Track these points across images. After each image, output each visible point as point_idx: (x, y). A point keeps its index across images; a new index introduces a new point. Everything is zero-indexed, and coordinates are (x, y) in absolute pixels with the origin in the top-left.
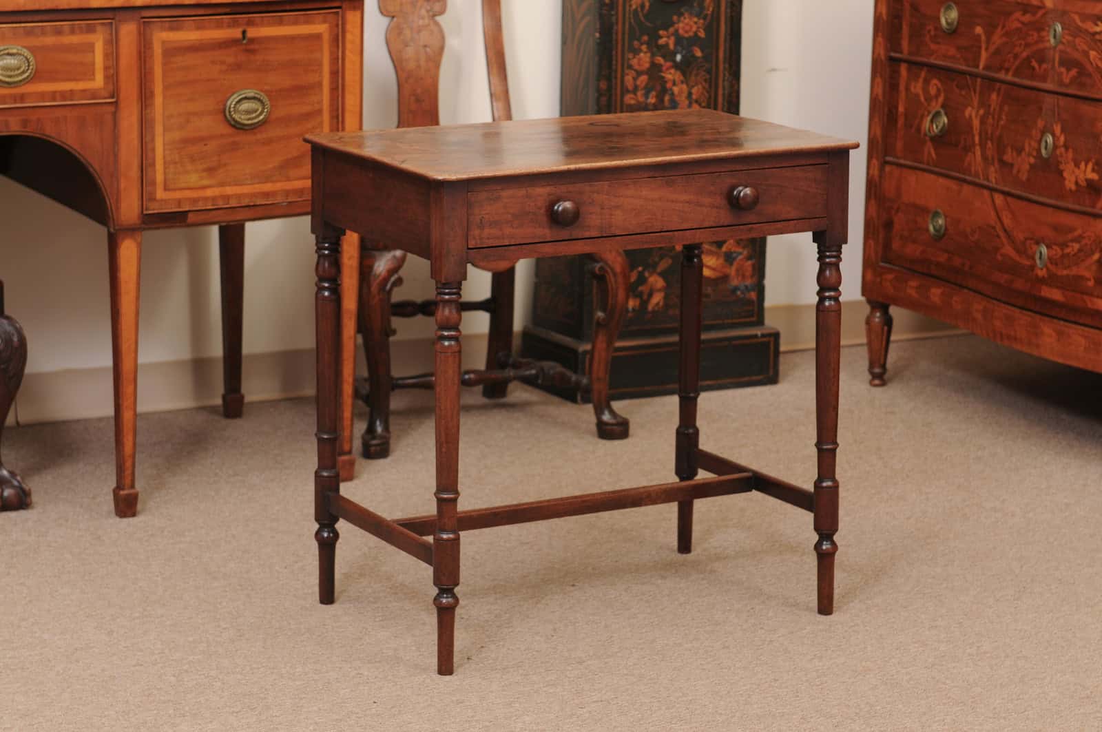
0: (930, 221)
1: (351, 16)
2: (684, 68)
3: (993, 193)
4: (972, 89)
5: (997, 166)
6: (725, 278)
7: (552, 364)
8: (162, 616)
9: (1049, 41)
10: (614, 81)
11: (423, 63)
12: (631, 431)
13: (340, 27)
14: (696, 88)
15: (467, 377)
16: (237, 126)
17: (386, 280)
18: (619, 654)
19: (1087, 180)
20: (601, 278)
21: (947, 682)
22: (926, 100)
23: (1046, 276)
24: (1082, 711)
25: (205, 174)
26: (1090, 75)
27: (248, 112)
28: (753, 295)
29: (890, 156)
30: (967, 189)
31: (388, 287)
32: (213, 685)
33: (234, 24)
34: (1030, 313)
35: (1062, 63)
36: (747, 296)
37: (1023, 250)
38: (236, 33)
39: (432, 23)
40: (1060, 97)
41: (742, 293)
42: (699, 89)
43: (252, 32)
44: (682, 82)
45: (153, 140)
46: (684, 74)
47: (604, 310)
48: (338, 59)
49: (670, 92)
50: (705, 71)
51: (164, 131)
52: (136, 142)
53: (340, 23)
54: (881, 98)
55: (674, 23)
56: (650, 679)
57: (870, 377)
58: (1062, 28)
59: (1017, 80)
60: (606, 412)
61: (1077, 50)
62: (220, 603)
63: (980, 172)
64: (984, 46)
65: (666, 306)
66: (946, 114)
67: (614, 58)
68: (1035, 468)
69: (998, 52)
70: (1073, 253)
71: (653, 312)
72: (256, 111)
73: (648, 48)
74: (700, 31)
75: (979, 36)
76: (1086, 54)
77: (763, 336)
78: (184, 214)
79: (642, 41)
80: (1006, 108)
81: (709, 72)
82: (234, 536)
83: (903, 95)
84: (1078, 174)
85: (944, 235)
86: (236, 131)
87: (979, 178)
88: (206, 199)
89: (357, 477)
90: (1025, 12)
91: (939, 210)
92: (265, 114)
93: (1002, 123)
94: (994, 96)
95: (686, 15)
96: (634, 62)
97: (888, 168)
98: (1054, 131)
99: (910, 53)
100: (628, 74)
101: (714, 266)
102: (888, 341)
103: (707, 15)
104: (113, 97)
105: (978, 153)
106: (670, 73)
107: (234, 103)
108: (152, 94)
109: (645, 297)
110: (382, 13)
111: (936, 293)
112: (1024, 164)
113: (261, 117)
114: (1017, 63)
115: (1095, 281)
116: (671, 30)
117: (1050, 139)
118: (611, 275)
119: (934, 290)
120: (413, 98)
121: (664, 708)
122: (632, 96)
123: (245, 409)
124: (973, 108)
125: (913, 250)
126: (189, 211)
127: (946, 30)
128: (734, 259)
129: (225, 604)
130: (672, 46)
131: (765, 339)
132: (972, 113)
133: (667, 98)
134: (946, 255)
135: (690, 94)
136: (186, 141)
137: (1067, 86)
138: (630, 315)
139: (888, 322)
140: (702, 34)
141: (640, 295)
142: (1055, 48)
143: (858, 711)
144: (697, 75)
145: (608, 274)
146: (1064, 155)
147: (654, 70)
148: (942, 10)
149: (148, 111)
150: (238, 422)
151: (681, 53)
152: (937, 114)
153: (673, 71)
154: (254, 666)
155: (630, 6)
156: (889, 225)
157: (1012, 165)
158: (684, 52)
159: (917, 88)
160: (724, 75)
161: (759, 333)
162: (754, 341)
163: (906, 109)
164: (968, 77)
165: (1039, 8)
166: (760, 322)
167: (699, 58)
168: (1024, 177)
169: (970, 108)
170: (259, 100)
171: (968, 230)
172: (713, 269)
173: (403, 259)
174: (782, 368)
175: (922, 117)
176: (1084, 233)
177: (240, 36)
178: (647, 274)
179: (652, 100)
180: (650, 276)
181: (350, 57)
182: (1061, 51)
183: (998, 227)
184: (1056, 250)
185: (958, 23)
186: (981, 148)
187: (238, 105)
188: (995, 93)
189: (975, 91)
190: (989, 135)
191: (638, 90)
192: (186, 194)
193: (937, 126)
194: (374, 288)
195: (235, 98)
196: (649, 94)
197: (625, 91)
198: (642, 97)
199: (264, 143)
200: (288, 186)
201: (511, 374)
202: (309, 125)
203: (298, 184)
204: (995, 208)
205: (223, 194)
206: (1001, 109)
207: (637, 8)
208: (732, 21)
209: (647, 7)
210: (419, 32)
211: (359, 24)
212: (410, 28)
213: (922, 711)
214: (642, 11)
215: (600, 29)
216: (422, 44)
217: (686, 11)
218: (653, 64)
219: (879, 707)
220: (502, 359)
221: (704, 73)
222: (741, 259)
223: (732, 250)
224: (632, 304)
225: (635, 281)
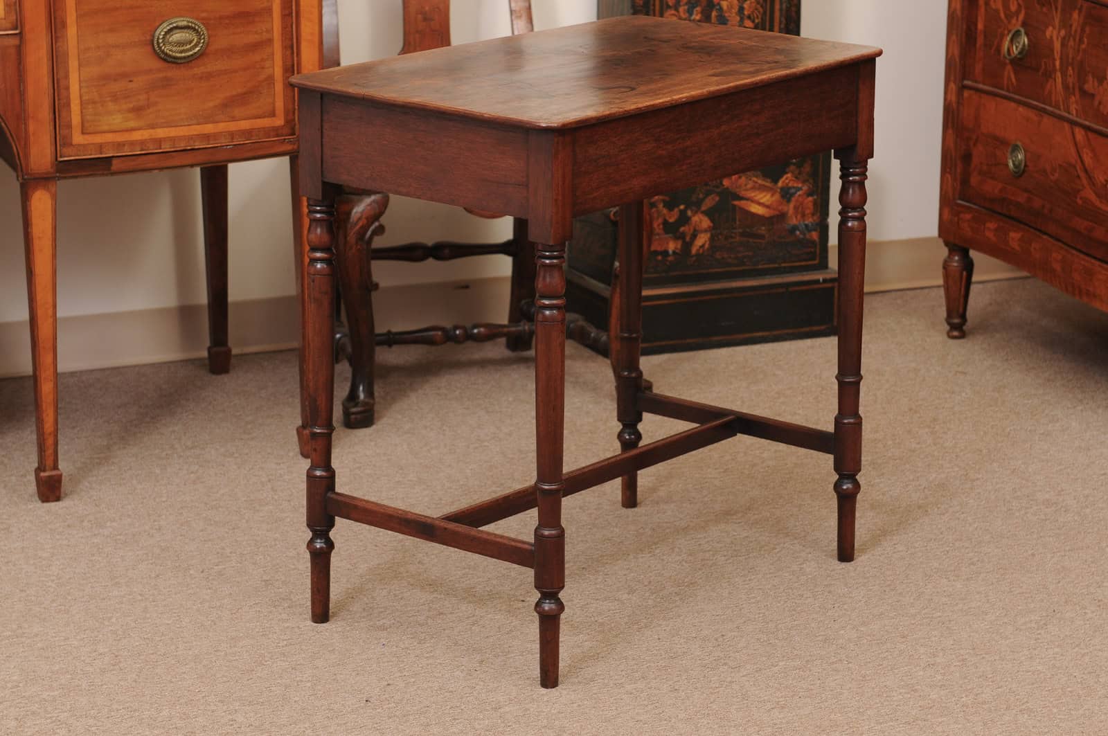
0: (1009, 155)
3: (1074, 127)
4: (1053, 7)
5: (1078, 96)
6: (782, 216)
14: (748, 2)
15: (476, 331)
16: (168, 60)
17: (365, 229)
22: (1006, 16)
25: (131, 115)
27: (180, 44)
28: (815, 235)
29: (968, 80)
30: (1046, 120)
31: (369, 233)
36: (808, 236)
37: (1104, 195)
41: (801, 233)
42: (752, 2)
45: (67, 77)
49: (718, 7)
51: (80, 66)
52: (46, 81)
54: (959, 13)
57: (947, 328)
62: (110, 618)
63: (1061, 104)
65: (714, 245)
66: (1027, 34)
71: (698, 255)
72: (191, 42)
77: (825, 281)
78: (109, 160)
80: (1087, 29)
83: (982, 11)
85: (1024, 171)
86: (166, 65)
87: (1060, 110)
91: (1019, 143)
92: (201, 45)
93: (1083, 46)
94: (1075, 15)
97: (966, 93)
101: (767, 203)
102: (967, 289)
104: (16, 29)
105: (1059, 80)
107: (163, 33)
108: (64, 25)
109: (688, 239)
111: (1014, 236)
112: (1105, 95)
113: (197, 49)
119: (1012, 234)
120: (420, 16)
122: (673, 12)
124: (1054, 28)
125: (992, 188)
126: (113, 157)
128: (793, 195)
129: (114, 620)
131: (829, 285)
132: (1054, 34)
133: (714, 14)
134: (1026, 195)
135: (741, 9)
136: (106, 78)
138: (670, 259)
139: (968, 266)
141: (682, 237)
149: (58, 44)
150: (224, 378)
152: (1017, 33)
156: (967, 157)
159: (997, 3)
161: (822, 278)
162: (816, 286)
163: (985, 27)
166: (823, 265)
169: (1051, 28)
170: (194, 29)
171: (1049, 168)
172: (767, 207)
173: (384, 205)
175: (1002, 37)
178: (689, 213)
179: (696, 16)
180: (694, 216)
183: (1079, 166)
186: (1061, 73)
187: (168, 36)
188: (1077, 11)
189: (1056, 8)
190: (1070, 60)
191: (680, 6)
192: (110, 138)
193: (1017, 47)
194: (352, 237)
195: (165, 27)
196: (692, 11)
197: (665, 6)
198: (684, 14)
199: (201, 78)
200: (233, 126)
201: (527, 328)
202: (257, 57)
203: (245, 125)
204: (1076, 144)
205: (153, 137)
206: (1083, 30)
220: (525, 307)
222: (799, 195)
223: (790, 185)
224: (672, 246)
225: (676, 221)
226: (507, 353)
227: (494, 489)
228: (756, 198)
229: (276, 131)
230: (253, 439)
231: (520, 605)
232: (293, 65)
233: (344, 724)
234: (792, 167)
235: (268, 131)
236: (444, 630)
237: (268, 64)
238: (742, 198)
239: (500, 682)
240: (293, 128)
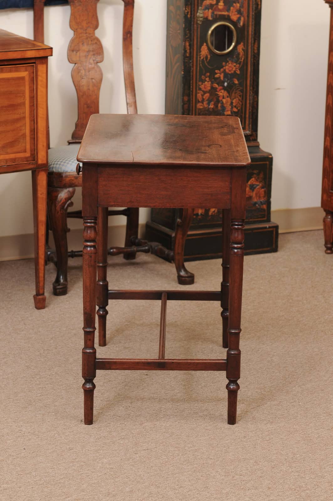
1: (41, 68)
2: (229, 90)
7: (157, 244)
10: (191, 97)
11: (91, 88)
12: (195, 280)
13: (35, 73)
14: (235, 100)
15: (112, 251)
17: (64, 204)
18: (163, 419)
28: (265, 207)
31: (66, 206)
36: (262, 207)
39: (96, 67)
41: (259, 205)
42: (236, 100)
44: (228, 97)
46: (229, 92)
48: (34, 90)
49: (221, 102)
50: (239, 91)
53: (35, 71)
55: (223, 66)
57: (325, 249)
60: (182, 271)
65: (219, 212)
67: (191, 84)
71: (212, 215)
73: (209, 79)
74: (237, 70)
77: (270, 227)
79: (206, 76)
81: (242, 91)
89: (47, 306)
95: (230, 62)
96: (202, 87)
100: (199, 93)
103: (241, 62)
106: (221, 92)
110: (69, 61)
116: (222, 70)
120: (85, 106)
121: (181, 455)
122: (201, 104)
128: (255, 188)
130: (222, 78)
131: (270, 229)
133: (219, 105)
135: (232, 103)
140: (238, 72)
144: (235, 93)
147: (213, 91)
151: (227, 82)
153: (223, 91)
155: (200, 58)
158: (229, 81)
160: (250, 93)
161: (268, 226)
162: (265, 230)
166: (269, 220)
167: (236, 84)
173: (73, 192)
174: (280, 243)
179: (211, 106)
181: (41, 89)
191: (204, 101)
194: (58, 208)
196: (210, 103)
197: (197, 102)
198: (206, 105)
200: (7, 157)
201: (135, 249)
202: (18, 125)
203: (12, 156)
207: (203, 58)
208: (254, 65)
209: (209, 58)
210: (89, 72)
211: (45, 71)
212: (85, 70)
213: (321, 458)
214: (206, 60)
215: (184, 69)
216: (90, 77)
217: (230, 60)
218: (212, 88)
219: (298, 455)
220: (133, 240)
221: (239, 92)
222: (258, 188)
223: (254, 183)
224: (200, 212)
226: (124, 261)
227: (126, 323)
229: (26, 159)
230: (12, 301)
231: (146, 377)
232: (34, 129)
233: (72, 432)
234: (255, 175)
235: (22, 159)
236: (112, 388)
237: (23, 128)
239: (142, 412)
240: (34, 158)
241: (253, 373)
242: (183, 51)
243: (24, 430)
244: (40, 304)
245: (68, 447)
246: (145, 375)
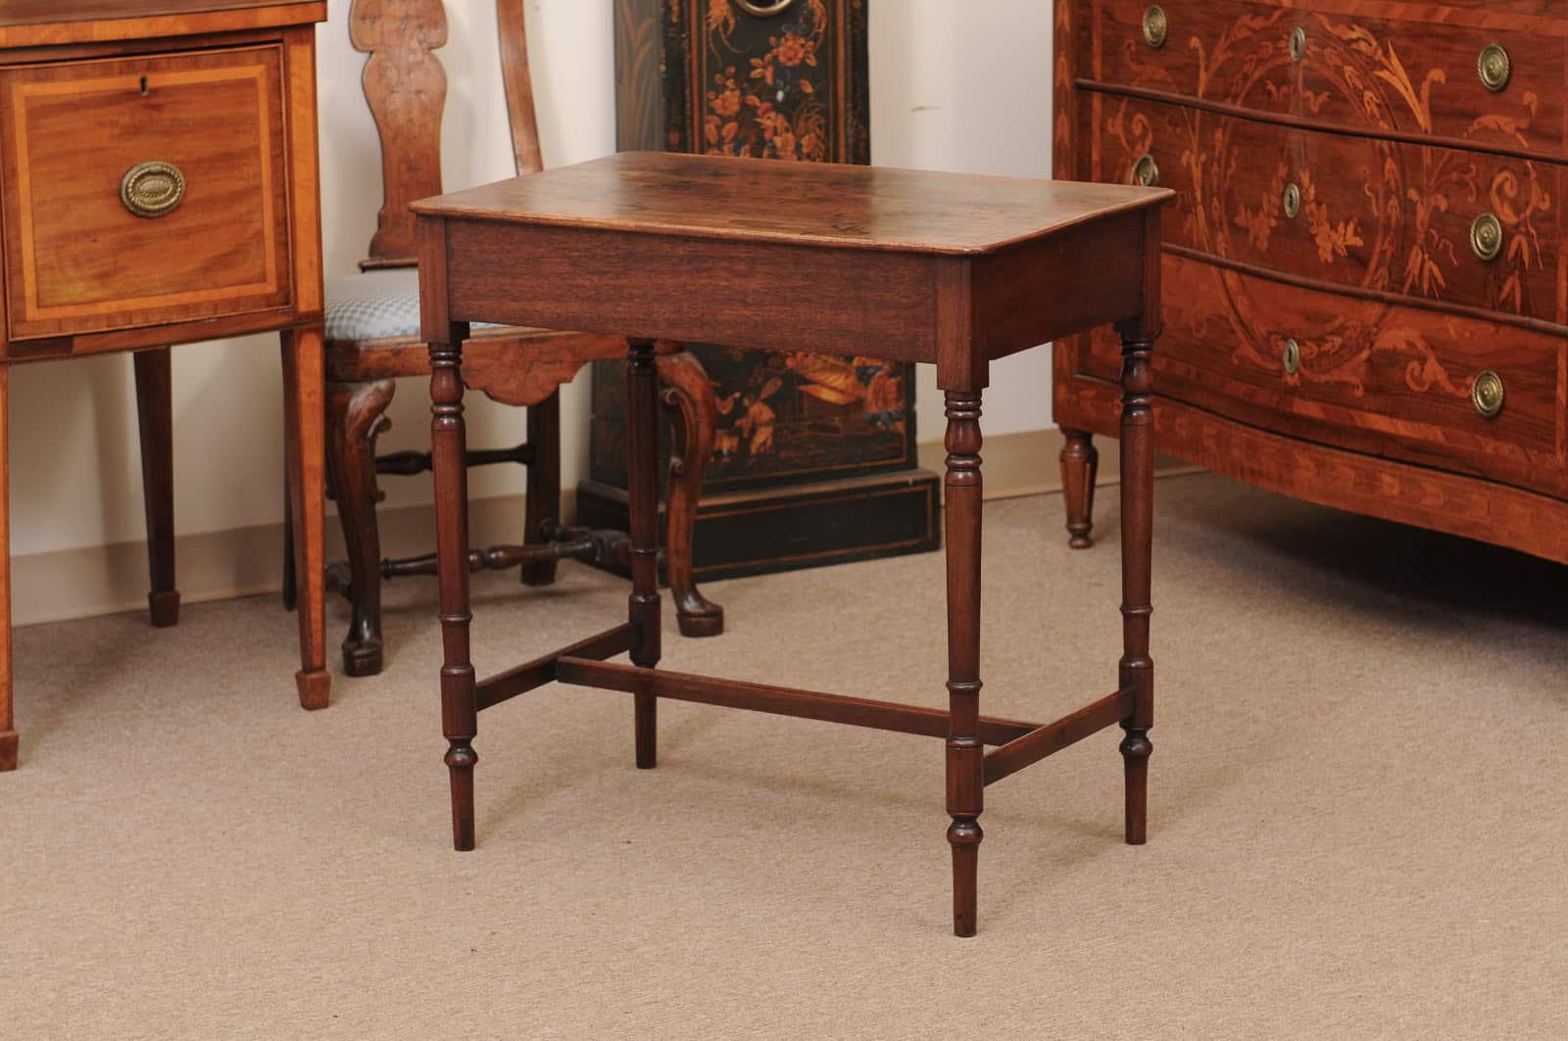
1: (298, 53)
2: (790, 110)
3: (1223, 271)
4: (1189, 125)
5: (1227, 233)
6: (859, 404)
7: (612, 533)
8: (43, 907)
9: (1289, 54)
10: (689, 132)
11: (415, 114)
12: (727, 624)
13: (282, 68)
14: (807, 137)
15: (493, 556)
16: (140, 214)
17: (368, 422)
18: (686, 937)
19: (1347, 247)
20: (675, 410)
21: (1145, 957)
22: (1128, 141)
23: (1298, 384)
24: (1330, 990)
25: (95, 283)
26: (1345, 100)
27: (153, 193)
30: (1187, 266)
31: (371, 430)
32: (107, 1001)
33: (130, 69)
34: (1277, 437)
35: (1307, 85)
36: (892, 428)
37: (1267, 351)
38: (132, 82)
39: (426, 59)
40: (1307, 132)
41: (883, 424)
42: (810, 138)
43: (155, 80)
44: (787, 130)
45: (18, 238)
46: (789, 118)
47: (681, 453)
48: (281, 114)
49: (770, 145)
50: (817, 113)
51: (34, 223)
53: (282, 62)
54: (1067, 141)
55: (772, 48)
56: (728, 969)
57: (1068, 536)
58: (1306, 37)
59: (1247, 110)
61: (1328, 66)
62: (128, 885)
64: (1202, 65)
65: (777, 445)
66: (1157, 162)
67: (688, 99)
68: (1293, 653)
69: (1220, 73)
70: (1333, 351)
71: (758, 455)
72: (165, 191)
73: (736, 83)
74: (808, 58)
75: (1196, 50)
76: (1339, 71)
77: (916, 483)
78: (68, 340)
79: (728, 75)
80: (1236, 151)
81: (824, 113)
82: (153, 792)
83: (1097, 135)
84: (1335, 239)
86: (137, 219)
87: (1204, 250)
88: (98, 317)
89: (333, 702)
90: (1256, 14)
92: (177, 195)
93: (1231, 171)
94: (1219, 135)
95: (788, 35)
96: (717, 104)
98: (1300, 178)
99: (1105, 79)
100: (708, 122)
101: (842, 387)
102: (1092, 486)
103: (818, 33)
105: (1201, 214)
106: (769, 118)
107: (133, 181)
108: (14, 173)
109: (745, 435)
110: (355, 47)
112: (1262, 227)
113: (173, 200)
114: (1249, 85)
115: (1365, 390)
116: (768, 57)
117: (1295, 192)
118: (687, 403)
120: (404, 166)
121: (742, 1009)
123: (181, 612)
124: (1191, 151)
126: (75, 335)
127: (1150, 44)
128: (871, 376)
129: (133, 887)
130: (769, 80)
131: (919, 488)
132: (1191, 160)
134: (1164, 361)
135: (798, 147)
136: (66, 237)
137: (1314, 116)
138: (725, 460)
139: (1092, 457)
140: (812, 62)
141: (738, 432)
142: (1298, 62)
143: (1015, 1002)
144: (806, 120)
145: (684, 403)
146: (1316, 213)
147: (747, 115)
148: (1145, 17)
149: (9, 196)
150: (172, 631)
151: (783, 89)
152: (1145, 161)
153: (772, 115)
154: (168, 972)
155: (708, 25)
157: (1246, 231)
158: (788, 88)
159: (1116, 127)
160: (847, 118)
161: (910, 480)
162: (905, 490)
163: (1102, 157)
164: (1183, 108)
165: (1274, 8)
166: (912, 463)
167: (808, 95)
168: (1263, 245)
169: (1187, 153)
170: (169, 175)
171: (1192, 324)
172: (842, 392)
173: (390, 392)
175: (1125, 167)
176: (1347, 321)
177: (137, 86)
178: (746, 402)
180: (752, 404)
181: (299, 110)
182: (1305, 67)
183: (1232, 318)
184: (1311, 348)
185: (1167, 32)
186: (1204, 207)
187: (139, 184)
188: (1220, 130)
189: (1193, 129)
190: (1215, 189)
191: (724, 144)
192: (70, 311)
193: (1145, 179)
194: (351, 434)
195: (135, 173)
197: (706, 145)
199: (178, 236)
200: (216, 295)
201: (557, 550)
202: (243, 208)
203: (230, 292)
204: (1227, 291)
205: (123, 309)
206: (1229, 152)
207: (717, 28)
208: (854, 44)
209: (732, 27)
210: (409, 72)
211: (309, 63)
212: (396, 67)
213: (1104, 998)
214: (725, 32)
215: (666, 59)
216: (414, 88)
217: (789, 29)
218: (744, 106)
219: (1045, 996)
220: (546, 529)
221: (818, 116)
222: (879, 377)
223: (867, 364)
224: (726, 444)
225: (728, 414)
226: (524, 588)
227: (555, 731)
228: (827, 381)
229: (267, 299)
230: (234, 693)
232: (286, 218)
233: (453, 974)
235: (255, 300)
236: (542, 876)
237: (256, 216)
238: (807, 382)
239: (627, 923)
240: (287, 296)
241: (905, 825)
242: (662, 10)
243: (325, 976)
244: (314, 695)
245: (448, 1007)
246: (623, 842)
